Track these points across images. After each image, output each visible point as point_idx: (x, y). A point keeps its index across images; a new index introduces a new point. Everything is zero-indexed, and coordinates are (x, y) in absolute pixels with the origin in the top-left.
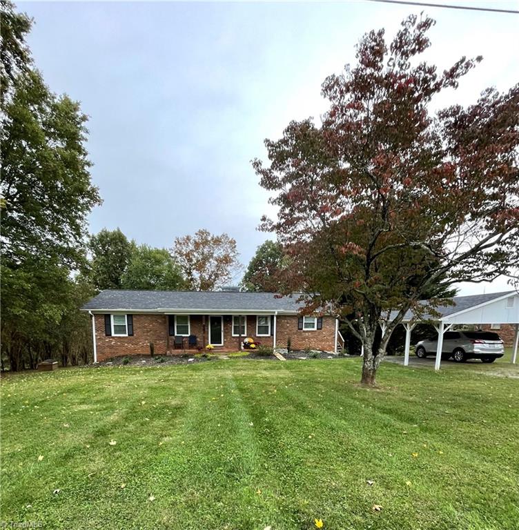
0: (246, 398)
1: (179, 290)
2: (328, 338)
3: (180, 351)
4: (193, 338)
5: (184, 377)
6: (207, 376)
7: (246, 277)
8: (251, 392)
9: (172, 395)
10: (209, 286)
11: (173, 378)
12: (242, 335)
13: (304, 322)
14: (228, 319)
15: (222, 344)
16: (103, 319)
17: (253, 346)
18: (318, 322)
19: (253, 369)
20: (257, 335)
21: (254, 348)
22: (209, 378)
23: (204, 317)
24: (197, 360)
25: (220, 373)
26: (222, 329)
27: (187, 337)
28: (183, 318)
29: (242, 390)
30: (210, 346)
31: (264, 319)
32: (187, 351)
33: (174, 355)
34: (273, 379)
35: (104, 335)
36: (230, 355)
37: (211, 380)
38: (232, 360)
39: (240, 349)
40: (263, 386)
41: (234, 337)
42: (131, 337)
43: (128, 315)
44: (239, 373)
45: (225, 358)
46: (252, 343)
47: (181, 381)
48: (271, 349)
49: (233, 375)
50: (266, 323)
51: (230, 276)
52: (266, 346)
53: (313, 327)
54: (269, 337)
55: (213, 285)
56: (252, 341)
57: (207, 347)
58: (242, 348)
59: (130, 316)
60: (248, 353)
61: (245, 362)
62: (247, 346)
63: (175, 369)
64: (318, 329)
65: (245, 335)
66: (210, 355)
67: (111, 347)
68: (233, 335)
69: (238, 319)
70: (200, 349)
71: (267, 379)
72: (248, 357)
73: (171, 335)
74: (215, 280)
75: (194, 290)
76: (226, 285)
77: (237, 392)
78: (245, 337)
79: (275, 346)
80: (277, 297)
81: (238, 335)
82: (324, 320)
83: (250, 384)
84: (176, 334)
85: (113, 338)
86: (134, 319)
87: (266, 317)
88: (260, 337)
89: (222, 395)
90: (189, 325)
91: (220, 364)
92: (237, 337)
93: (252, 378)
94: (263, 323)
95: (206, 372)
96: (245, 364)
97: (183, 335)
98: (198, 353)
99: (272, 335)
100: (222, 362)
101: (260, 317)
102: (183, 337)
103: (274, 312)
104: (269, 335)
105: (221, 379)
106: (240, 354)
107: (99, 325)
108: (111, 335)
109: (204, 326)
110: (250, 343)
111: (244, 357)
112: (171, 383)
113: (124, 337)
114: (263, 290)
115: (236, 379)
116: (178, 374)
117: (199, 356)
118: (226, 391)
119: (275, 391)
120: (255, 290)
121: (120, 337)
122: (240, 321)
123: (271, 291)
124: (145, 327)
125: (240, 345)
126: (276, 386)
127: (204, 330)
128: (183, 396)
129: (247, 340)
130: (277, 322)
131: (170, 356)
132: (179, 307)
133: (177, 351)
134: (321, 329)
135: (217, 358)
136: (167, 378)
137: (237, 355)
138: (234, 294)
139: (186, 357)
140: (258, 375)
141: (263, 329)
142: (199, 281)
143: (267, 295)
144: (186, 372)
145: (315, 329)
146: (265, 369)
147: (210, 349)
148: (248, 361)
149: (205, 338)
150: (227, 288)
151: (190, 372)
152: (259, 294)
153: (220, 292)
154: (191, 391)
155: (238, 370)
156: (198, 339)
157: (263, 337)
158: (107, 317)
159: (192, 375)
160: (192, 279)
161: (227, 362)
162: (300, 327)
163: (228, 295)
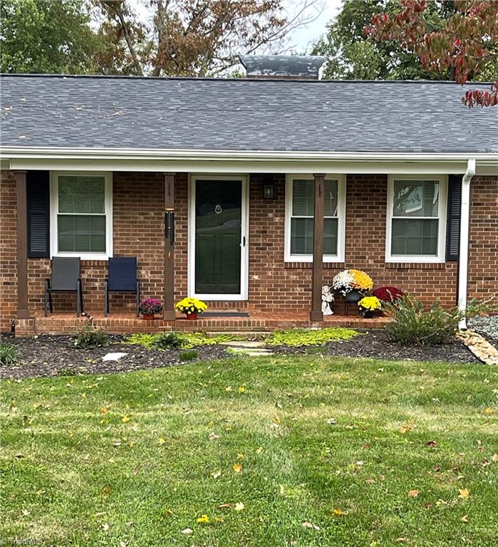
0: (340, 520)
3: (69, 319)
4: (122, 269)
5: (84, 429)
6: (179, 424)
7: (345, 19)
8: (361, 493)
9: (33, 499)
10: (191, 55)
11: (36, 430)
12: (327, 259)
14: (268, 189)
15: (243, 296)
17: (370, 303)
19: (372, 401)
20: (390, 258)
21: (377, 313)
22: (188, 432)
23: (169, 186)
24: (139, 358)
25: (234, 414)
26: (245, 232)
27: (97, 265)
29: (320, 486)
30: (195, 299)
31: (420, 191)
32: (101, 322)
33: (44, 338)
34: (455, 443)
36: (276, 341)
37: (195, 442)
38: (284, 360)
39: (316, 315)
40: (410, 468)
41: (291, 267)
44: (312, 413)
45: (251, 350)
46: (366, 293)
47: (70, 445)
48: (445, 316)
49: (288, 423)
50: (429, 206)
51: (279, 15)
52: (425, 306)
54: (439, 267)
55: (206, 49)
56: (366, 281)
57: (184, 303)
60: (348, 334)
61: (334, 368)
62: (346, 302)
63: (46, 394)
65: (339, 258)
66: (192, 340)
68: (289, 258)
69: (309, 189)
70: (150, 313)
71: (427, 441)
72: (350, 347)
73: (33, 256)
74: (217, 31)
75: (132, 72)
76: (262, 52)
77: (299, 492)
78: (339, 268)
79: (462, 306)
81: (308, 259)
83: (355, 464)
84: (54, 252)
87: (428, 185)
88: (400, 268)
89: (240, 507)
90: (109, 213)
91: (233, 377)
92: (304, 266)
93: (365, 436)
94: (413, 209)
95: (175, 410)
96: (338, 376)
97: (85, 256)
98: (139, 330)
99: (453, 257)
100: (239, 370)
101: (401, 183)
102: (83, 265)
103: (464, 164)
104: (440, 258)
105: (236, 438)
106: (315, 335)
109: (169, 220)
110: (358, 292)
111: (331, 348)
112: (30, 453)
114: (416, 70)
115: (297, 439)
116: (59, 414)
117: (146, 340)
118: (256, 488)
119: (464, 493)
120: (384, 71)
122: (319, 200)
125: (317, 299)
126: (468, 472)
127: (169, 234)
128: (80, 507)
129: (344, 279)
130: (474, 203)
131: (28, 341)
132: (71, 140)
133: (58, 318)
135: (220, 351)
136: (13, 432)
137: (303, 340)
138: (296, 89)
139: (95, 343)
140: (391, 426)
141: (414, 232)
142: (152, 36)
143: (431, 91)
144: (92, 407)
146: (422, 402)
147: (193, 314)
148: (349, 366)
149: (173, 269)
150: (265, 64)
151: (108, 408)
152: (401, 88)
153: (237, 79)
154: (111, 488)
155: (309, 403)
156: (145, 274)
157: (414, 267)
159: (116, 421)
161: (263, 367)
163: (272, 95)
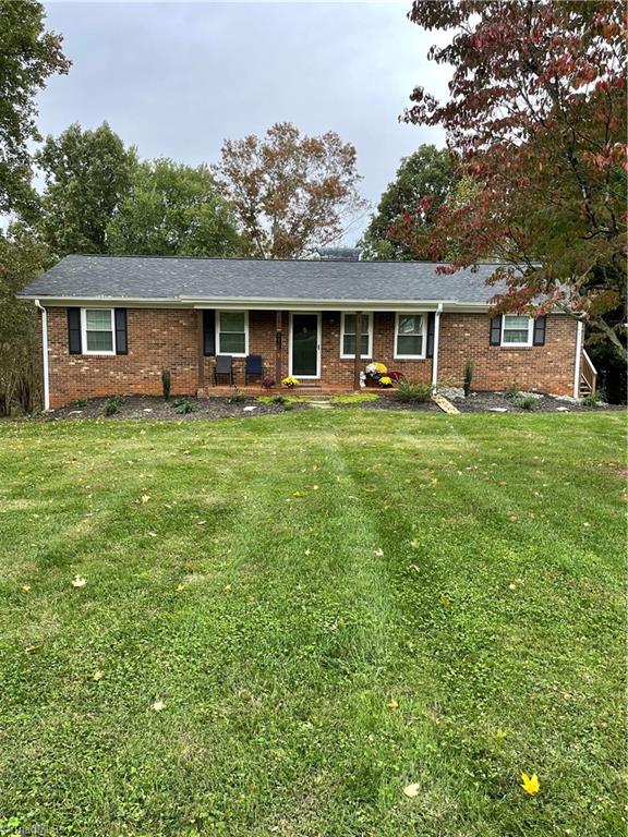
0: (369, 495)
1: (228, 257)
2: (559, 364)
3: (226, 388)
4: (254, 363)
5: (234, 447)
6: (284, 444)
7: (373, 228)
8: (380, 481)
9: (207, 483)
10: (291, 247)
11: (210, 447)
12: (363, 357)
13: (503, 328)
14: (331, 319)
15: (318, 376)
16: (65, 319)
17: (386, 380)
18: (535, 329)
19: (386, 432)
20: (396, 357)
21: (389, 386)
22: (288, 448)
23: (279, 315)
24: (262, 409)
25: (314, 439)
26: (319, 343)
27: (241, 359)
28: (233, 318)
29: (359, 477)
30: (293, 378)
31: (412, 321)
32: (243, 390)
33: (212, 398)
34: (430, 454)
35: (67, 352)
36: (335, 401)
37: (292, 453)
38: (339, 411)
39: (357, 387)
40: (406, 468)
41: (343, 361)
42: (121, 357)
43: (116, 310)
44: (354, 439)
45: (323, 405)
46: (383, 375)
47: (227, 454)
48: (425, 387)
49: (341, 444)
50: (418, 328)
51: (338, 227)
52: (414, 382)
53: (526, 340)
54: (423, 361)
55: (300, 245)
56: (383, 369)
57: (287, 380)
58: (363, 385)
59: (122, 312)
60: (374, 397)
61: (367, 415)
62: (372, 380)
63: (213, 427)
64: (535, 344)
65: (369, 356)
66: (291, 400)
67: (80, 378)
68: (343, 356)
69: (355, 320)
70: (269, 385)
71: (415, 453)
72: (374, 404)
73: (209, 355)
74: (305, 235)
75: (259, 257)
76: (330, 246)
77: (347, 480)
78: (370, 361)
79: (435, 382)
80: (444, 271)
81: (353, 357)
82: (549, 324)
83: (376, 465)
84: (218, 353)
85: (86, 358)
86: (130, 318)
87: (417, 317)
88: (402, 361)
89: (316, 487)
90: (247, 332)
91: (312, 419)
92: (350, 360)
93: (381, 450)
94: (409, 330)
95: (282, 437)
96: (369, 419)
97: (234, 355)
98: (263, 394)
99: (430, 356)
100: (316, 416)
101: (403, 316)
102: (234, 360)
103: (437, 306)
104: (423, 356)
105: (314, 451)
106: (356, 397)
107: (56, 331)
108: (80, 352)
109: (279, 336)
110: (379, 375)
111: (365, 404)
112: (206, 458)
113: (107, 357)
114: (411, 255)
115: (346, 452)
116: (220, 439)
117: (266, 400)
118: (325, 478)
119: (435, 481)
120: (394, 257)
121: (99, 358)
122: (359, 325)
123: (430, 257)
124: (152, 336)
125: (357, 378)
126: (436, 469)
127: (279, 343)
128: (232, 487)
129: (372, 367)
130: (441, 327)
131: (204, 400)
132: (227, 293)
133: (220, 388)
134: (542, 344)
135: (306, 406)
136: (197, 448)
137: (350, 400)
138: (346, 265)
139: (239, 401)
140: (396, 446)
141: (409, 343)
142: (270, 237)
143: (419, 267)
144: (238, 435)
145: (529, 344)
146: (412, 433)
147: (291, 386)
148: (374, 414)
149: (281, 362)
150: (330, 252)
151: (246, 435)
152: (403, 265)
153: (315, 260)
154: (248, 477)
155: (352, 433)
156: (266, 364)
157: (409, 361)
158: (73, 313)
159: (250, 442)
160: (255, 233)
161: (328, 414)
162: (494, 340)
163: (333, 268)
